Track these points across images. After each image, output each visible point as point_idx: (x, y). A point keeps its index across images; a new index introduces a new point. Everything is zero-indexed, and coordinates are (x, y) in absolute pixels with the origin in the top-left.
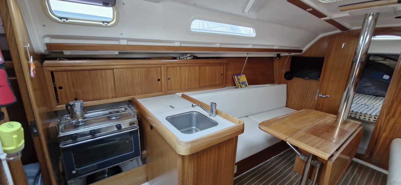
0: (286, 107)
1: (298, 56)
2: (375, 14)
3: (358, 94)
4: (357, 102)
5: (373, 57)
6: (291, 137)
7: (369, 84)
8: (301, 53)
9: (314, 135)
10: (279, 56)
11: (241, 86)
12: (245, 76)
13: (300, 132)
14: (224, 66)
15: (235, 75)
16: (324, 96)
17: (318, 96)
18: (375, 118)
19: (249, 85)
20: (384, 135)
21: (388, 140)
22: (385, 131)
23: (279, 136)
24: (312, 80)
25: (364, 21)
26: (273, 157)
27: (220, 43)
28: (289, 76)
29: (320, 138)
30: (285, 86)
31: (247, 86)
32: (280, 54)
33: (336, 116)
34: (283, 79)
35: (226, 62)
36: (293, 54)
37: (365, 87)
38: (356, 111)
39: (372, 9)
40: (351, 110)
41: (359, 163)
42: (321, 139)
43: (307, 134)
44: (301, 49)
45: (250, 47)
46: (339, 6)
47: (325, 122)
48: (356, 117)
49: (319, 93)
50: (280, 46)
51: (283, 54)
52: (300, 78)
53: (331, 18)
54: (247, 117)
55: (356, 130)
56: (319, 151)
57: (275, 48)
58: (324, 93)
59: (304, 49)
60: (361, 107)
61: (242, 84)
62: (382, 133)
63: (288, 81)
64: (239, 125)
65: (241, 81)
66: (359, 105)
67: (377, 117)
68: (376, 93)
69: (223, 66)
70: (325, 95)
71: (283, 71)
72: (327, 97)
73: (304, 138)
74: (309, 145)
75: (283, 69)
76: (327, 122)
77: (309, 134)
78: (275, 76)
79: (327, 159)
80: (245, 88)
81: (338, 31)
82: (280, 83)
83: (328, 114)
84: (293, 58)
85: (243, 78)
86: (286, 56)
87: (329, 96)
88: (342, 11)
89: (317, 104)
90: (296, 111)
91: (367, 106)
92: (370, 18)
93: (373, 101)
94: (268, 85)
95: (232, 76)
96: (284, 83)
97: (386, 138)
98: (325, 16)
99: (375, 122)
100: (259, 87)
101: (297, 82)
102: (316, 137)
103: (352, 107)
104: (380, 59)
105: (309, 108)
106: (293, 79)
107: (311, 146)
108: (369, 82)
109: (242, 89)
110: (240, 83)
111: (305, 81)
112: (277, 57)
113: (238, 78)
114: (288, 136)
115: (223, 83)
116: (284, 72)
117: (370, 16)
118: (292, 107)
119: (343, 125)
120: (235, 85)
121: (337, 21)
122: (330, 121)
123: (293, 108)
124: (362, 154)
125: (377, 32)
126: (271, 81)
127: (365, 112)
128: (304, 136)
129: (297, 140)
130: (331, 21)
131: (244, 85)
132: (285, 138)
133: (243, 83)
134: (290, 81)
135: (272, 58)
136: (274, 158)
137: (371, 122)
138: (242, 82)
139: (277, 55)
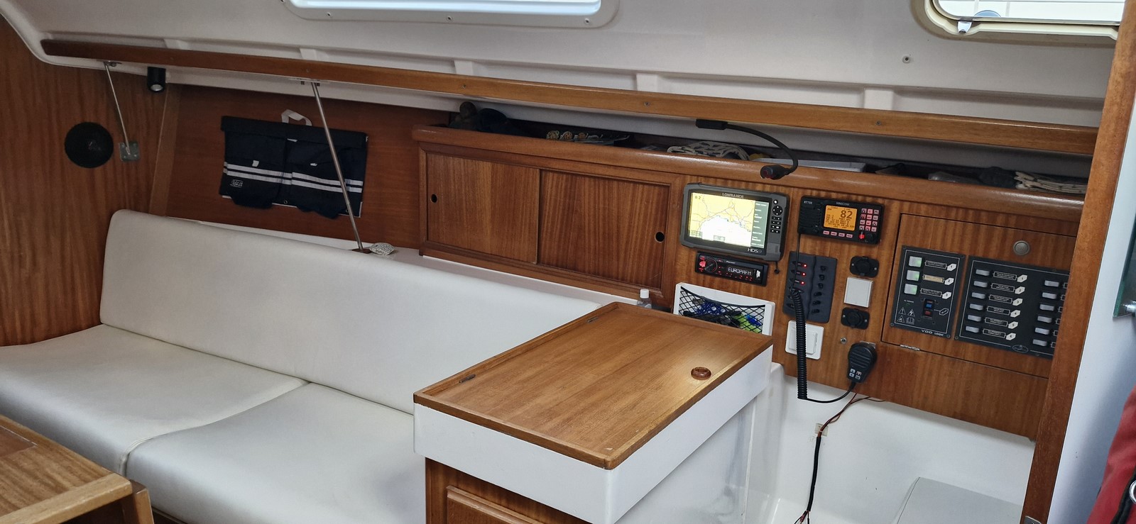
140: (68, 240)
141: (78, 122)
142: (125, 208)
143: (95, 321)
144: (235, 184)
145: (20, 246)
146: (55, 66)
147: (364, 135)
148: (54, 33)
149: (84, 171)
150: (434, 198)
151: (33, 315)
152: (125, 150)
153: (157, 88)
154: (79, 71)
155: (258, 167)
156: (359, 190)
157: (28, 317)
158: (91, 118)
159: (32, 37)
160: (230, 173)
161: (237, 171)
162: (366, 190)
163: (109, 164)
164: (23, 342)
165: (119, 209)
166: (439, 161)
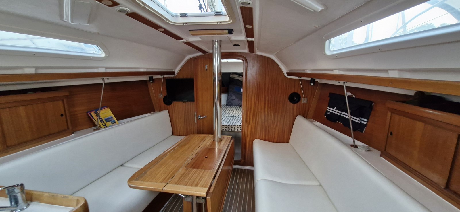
0: (173, 135)
1: (172, 78)
2: (218, 41)
3: (229, 107)
4: (229, 115)
5: (232, 75)
6: (169, 184)
7: (234, 97)
8: (174, 75)
9: (194, 168)
10: (151, 79)
11: (105, 125)
12: (109, 109)
13: (180, 170)
14: (63, 100)
15: (92, 111)
16: (202, 118)
17: (197, 118)
18: (240, 127)
19: (118, 120)
20: (248, 139)
21: (251, 143)
22: (247, 136)
23: (154, 189)
24: (190, 102)
25: (213, 46)
26: (166, 203)
27: (34, 67)
28: (168, 101)
29: (199, 170)
30: (165, 113)
31: (115, 122)
32: (152, 77)
33: (212, 135)
34: (163, 104)
35: (67, 94)
36: (166, 76)
37: (231, 100)
38: (228, 124)
39: (215, 36)
40: (222, 124)
41: (239, 169)
42: (201, 170)
43: (187, 170)
44: (173, 71)
45: (102, 70)
46: (190, 30)
47: (205, 146)
48: (229, 130)
49: (197, 116)
50: (147, 69)
51: (155, 77)
52: (179, 102)
53: (188, 41)
54: (123, 166)
55: (229, 144)
56: (198, 188)
57: (142, 70)
58: (201, 115)
59: (177, 71)
60: (232, 119)
61: (107, 122)
62: (247, 138)
63: (169, 106)
64: (77, 208)
65: (104, 118)
66: (230, 117)
67: (241, 126)
68: (239, 104)
69: (60, 103)
70: (202, 116)
71: (160, 95)
72: (205, 118)
73: (183, 178)
74: (188, 186)
75: (160, 93)
76: (206, 146)
77: (189, 169)
78: (153, 102)
79: (205, 196)
80: (112, 126)
81: (200, 54)
82: (160, 110)
83: (207, 135)
84: (167, 80)
85: (106, 113)
86: (160, 79)
87: (206, 116)
88: (193, 35)
89: (197, 128)
90: (183, 137)
91: (235, 118)
92: (216, 43)
93: (239, 111)
94: (147, 115)
95: (86, 114)
96: (165, 109)
97: (249, 141)
98: (182, 39)
99: (241, 130)
100: (136, 120)
101: (178, 106)
102: (196, 169)
103: (222, 122)
104: (236, 76)
105: (191, 134)
106: (173, 104)
107: (189, 186)
108: (233, 96)
109: (107, 128)
110: (102, 120)
111: (184, 104)
112: (150, 80)
113: (97, 115)
114: (165, 183)
115: (68, 128)
116: (162, 96)
117: (215, 42)
118: (178, 134)
119: (220, 143)
120: (95, 125)
121: (194, 44)
122: (209, 143)
123: (180, 135)
124: (240, 160)
125: (225, 55)
126: (150, 109)
127: (234, 124)
128: (183, 174)
129: (176, 184)
130: (188, 44)
131: (110, 122)
132: (161, 188)
133: (107, 120)
134: (171, 105)
135: (145, 82)
136: (168, 204)
137: (239, 131)
138: (106, 118)
139: (149, 77)
140: (285, 121)
141: (293, 92)
142: (301, 115)
143: (288, 142)
144: (328, 113)
145: (275, 120)
146: (290, 79)
147: (372, 102)
148: (290, 70)
149: (292, 104)
150: (391, 134)
151: (274, 136)
152: (303, 100)
153: (312, 84)
154: (295, 79)
155: (336, 109)
156: (365, 123)
157: (273, 136)
158: (296, 91)
159: (285, 71)
160: (328, 110)
161: (330, 110)
162: (368, 124)
163: (299, 103)
164: (272, 142)
165: (299, 115)
166: (397, 118)
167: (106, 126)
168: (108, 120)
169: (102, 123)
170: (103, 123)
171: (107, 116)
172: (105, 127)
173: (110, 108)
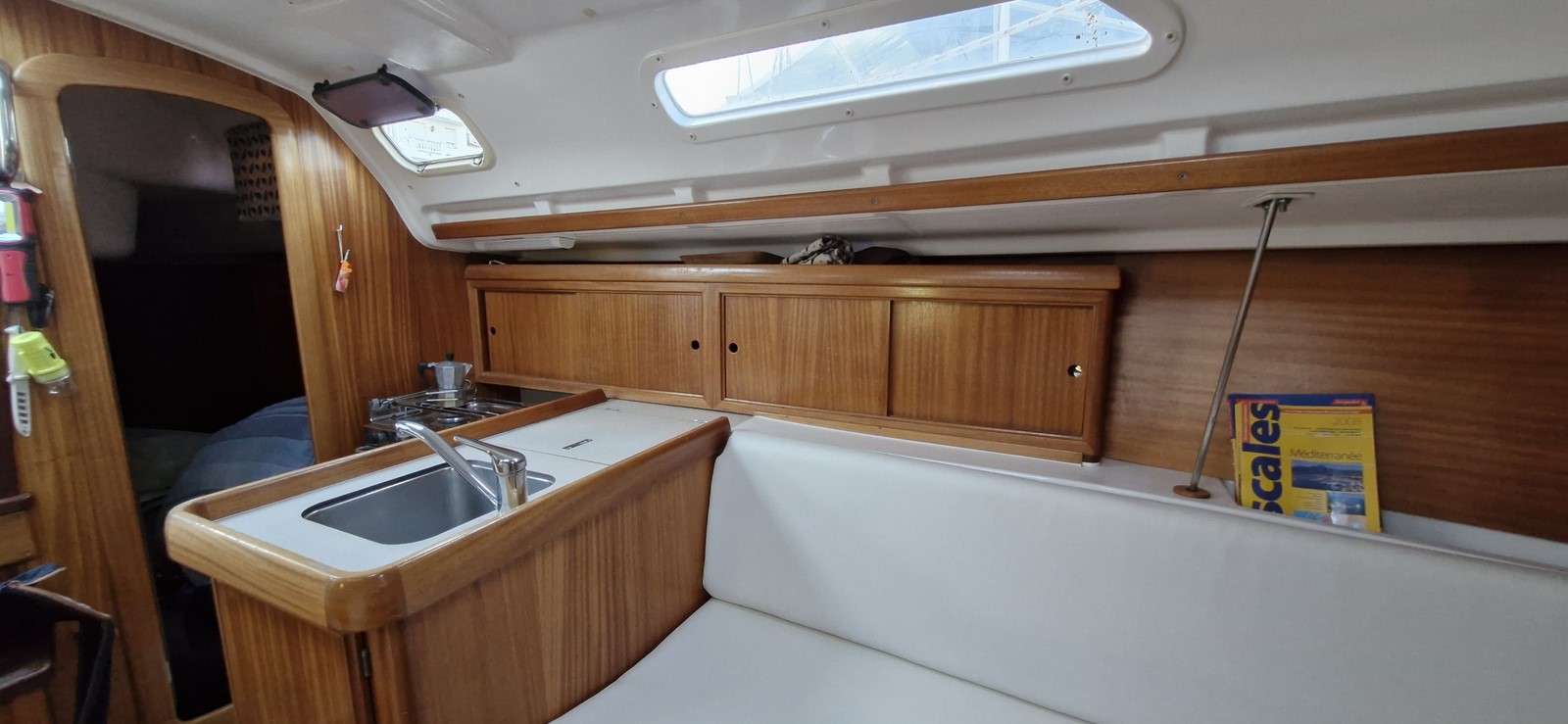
31: (1362, 512)
61: (1295, 484)
65: (1294, 453)
80: (1325, 521)
85: (1332, 435)
109: (1270, 517)
115: (1081, 433)
131: (1322, 494)
133: (1309, 477)
138: (1312, 461)
167: (1271, 502)
168: (1321, 478)
169: (1256, 473)
170: (1262, 478)
171: (1322, 455)
172: (1264, 502)
173: (1375, 413)
